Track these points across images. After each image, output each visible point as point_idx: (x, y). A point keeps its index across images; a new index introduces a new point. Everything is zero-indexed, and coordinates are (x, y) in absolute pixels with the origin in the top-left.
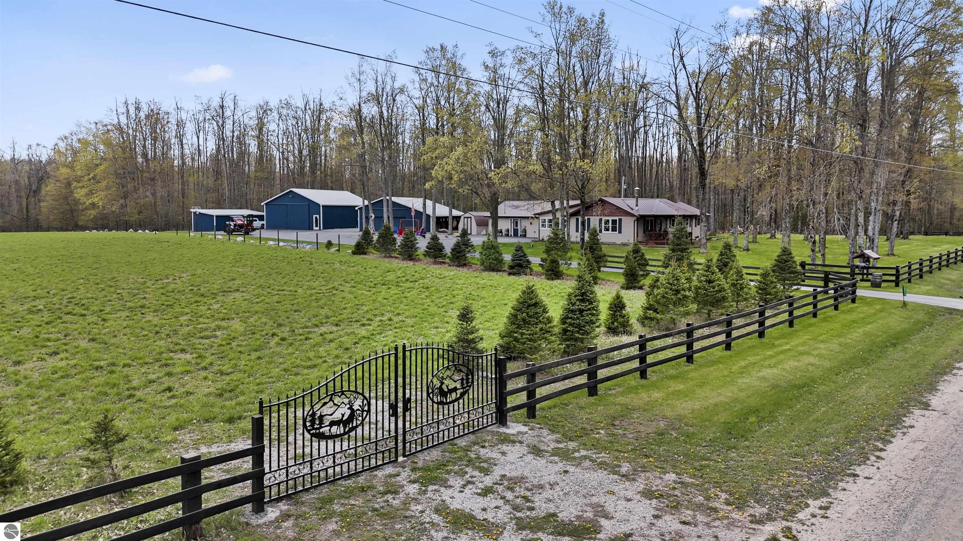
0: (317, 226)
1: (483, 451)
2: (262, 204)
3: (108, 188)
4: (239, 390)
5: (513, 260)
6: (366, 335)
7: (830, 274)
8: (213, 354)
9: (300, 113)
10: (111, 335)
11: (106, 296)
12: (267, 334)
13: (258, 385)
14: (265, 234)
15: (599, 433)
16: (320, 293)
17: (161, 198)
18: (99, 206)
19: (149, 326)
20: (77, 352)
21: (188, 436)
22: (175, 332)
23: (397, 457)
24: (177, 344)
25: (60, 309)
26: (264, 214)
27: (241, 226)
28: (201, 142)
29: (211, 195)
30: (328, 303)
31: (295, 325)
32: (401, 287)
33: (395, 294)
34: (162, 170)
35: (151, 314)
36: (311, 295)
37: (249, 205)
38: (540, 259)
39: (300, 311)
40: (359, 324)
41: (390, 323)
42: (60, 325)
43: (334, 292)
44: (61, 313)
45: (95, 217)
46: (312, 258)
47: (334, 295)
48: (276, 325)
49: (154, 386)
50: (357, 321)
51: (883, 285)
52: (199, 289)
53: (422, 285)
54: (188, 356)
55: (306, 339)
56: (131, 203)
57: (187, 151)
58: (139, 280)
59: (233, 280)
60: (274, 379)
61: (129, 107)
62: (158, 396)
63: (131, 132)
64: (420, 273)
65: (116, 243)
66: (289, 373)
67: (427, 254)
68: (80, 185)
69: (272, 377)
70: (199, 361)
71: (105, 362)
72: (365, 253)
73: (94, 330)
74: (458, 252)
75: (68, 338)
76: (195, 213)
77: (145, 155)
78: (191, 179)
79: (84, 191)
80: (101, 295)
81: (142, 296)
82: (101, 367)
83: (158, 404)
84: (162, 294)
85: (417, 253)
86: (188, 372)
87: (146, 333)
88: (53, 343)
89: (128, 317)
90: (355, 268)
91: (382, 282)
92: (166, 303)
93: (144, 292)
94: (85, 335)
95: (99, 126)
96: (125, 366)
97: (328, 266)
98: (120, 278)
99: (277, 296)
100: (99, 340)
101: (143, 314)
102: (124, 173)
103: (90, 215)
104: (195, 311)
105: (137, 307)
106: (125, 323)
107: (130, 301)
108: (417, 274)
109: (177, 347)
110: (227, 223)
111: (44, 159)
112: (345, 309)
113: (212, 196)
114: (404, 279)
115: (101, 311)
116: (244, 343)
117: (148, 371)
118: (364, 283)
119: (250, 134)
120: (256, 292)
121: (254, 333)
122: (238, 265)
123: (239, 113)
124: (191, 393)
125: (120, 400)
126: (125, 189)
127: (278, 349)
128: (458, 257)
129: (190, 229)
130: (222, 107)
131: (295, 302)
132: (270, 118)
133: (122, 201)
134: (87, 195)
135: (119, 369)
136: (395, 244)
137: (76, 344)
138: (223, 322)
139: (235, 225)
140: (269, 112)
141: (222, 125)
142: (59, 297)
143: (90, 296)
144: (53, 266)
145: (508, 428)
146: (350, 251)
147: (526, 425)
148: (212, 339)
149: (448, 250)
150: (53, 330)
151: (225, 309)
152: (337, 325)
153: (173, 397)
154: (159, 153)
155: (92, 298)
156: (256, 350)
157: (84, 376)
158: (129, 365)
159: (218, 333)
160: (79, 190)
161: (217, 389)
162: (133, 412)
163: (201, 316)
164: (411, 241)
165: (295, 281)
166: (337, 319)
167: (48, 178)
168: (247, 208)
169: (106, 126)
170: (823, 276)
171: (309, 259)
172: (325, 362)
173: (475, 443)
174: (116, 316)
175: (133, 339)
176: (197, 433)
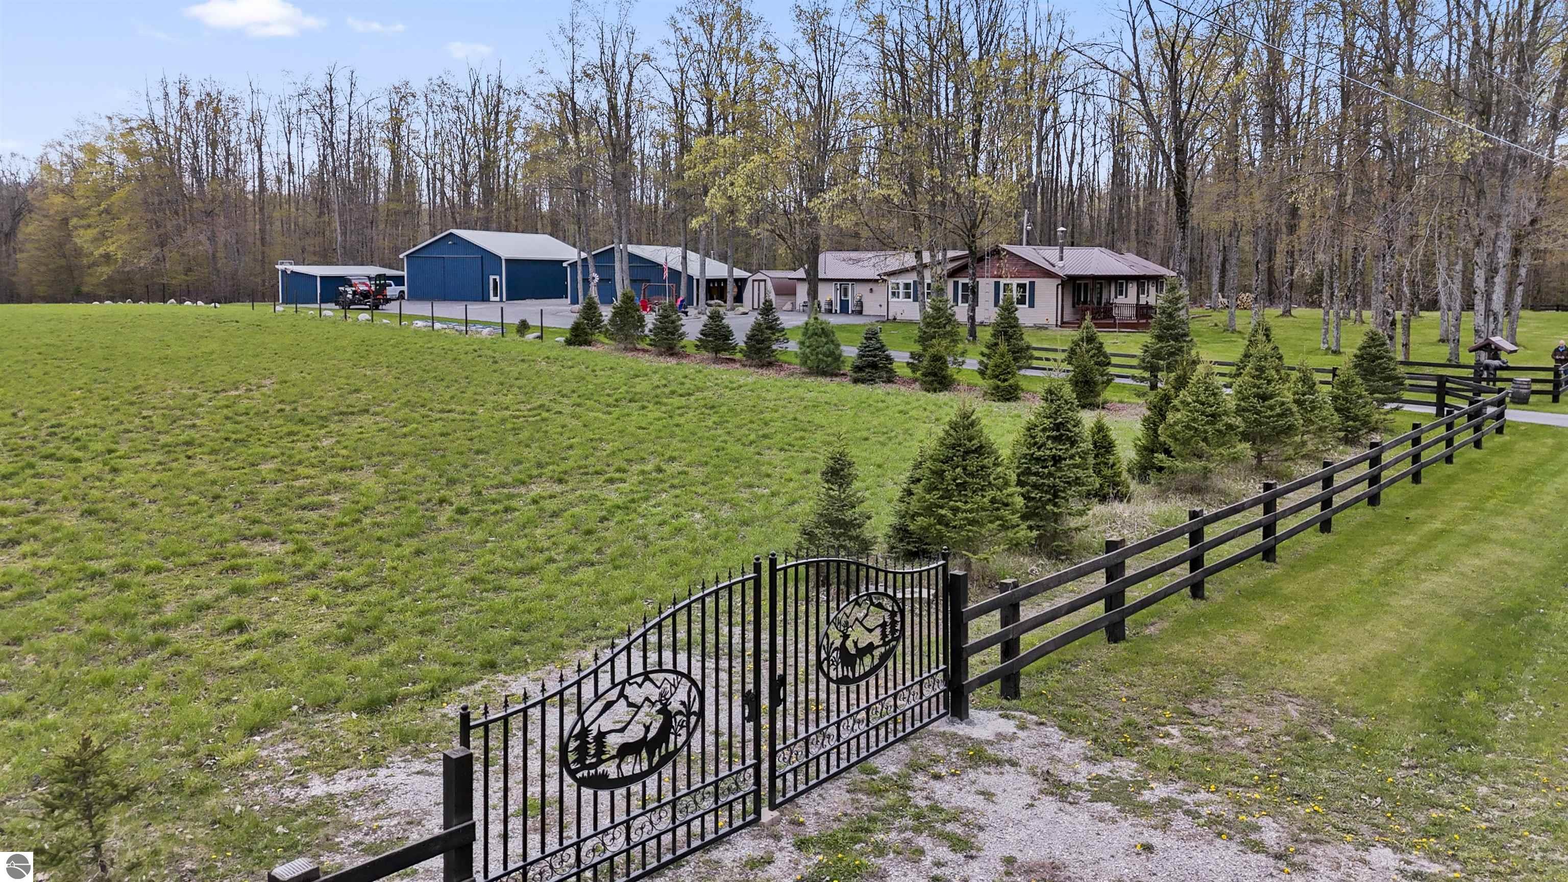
0: (495, 295)
1: (941, 790)
2: (401, 256)
3: (131, 228)
4: (385, 629)
5: (860, 357)
6: (620, 502)
7: (1448, 381)
8: (326, 544)
9: (463, 100)
10: (125, 504)
11: (122, 423)
12: (429, 500)
13: (422, 614)
14: (410, 308)
15: (1168, 735)
16: (518, 417)
17: (225, 245)
18: (116, 260)
19: (200, 484)
20: (57, 540)
21: (281, 748)
22: (252, 496)
23: (757, 811)
24: (254, 522)
25: (32, 448)
26: (405, 273)
27: (366, 295)
28: (294, 151)
29: (309, 241)
30: (537, 436)
31: (480, 481)
32: (666, 405)
33: (659, 419)
34: (226, 196)
35: (205, 457)
36: (503, 421)
37: (376, 259)
38: (908, 354)
39: (487, 453)
40: (603, 478)
41: (661, 476)
42: (29, 481)
43: (545, 415)
44: (34, 455)
45: (110, 278)
46: (495, 351)
47: (543, 420)
48: (444, 480)
49: (209, 618)
50: (597, 473)
51: (1533, 399)
52: (295, 409)
53: (702, 402)
54: (278, 549)
55: (507, 510)
56: (172, 255)
57: (268, 166)
58: (184, 391)
59: (357, 391)
60: (453, 601)
61: (169, 89)
62: (217, 640)
63: (171, 131)
64: (693, 380)
65: (143, 322)
66: (482, 586)
67: (702, 345)
68: (84, 222)
69: (449, 596)
70: (298, 558)
71: (113, 562)
72: (588, 343)
73: (93, 491)
74: (759, 342)
75: (42, 508)
76: (284, 272)
77: (196, 172)
78: (276, 214)
79: (91, 233)
80: (111, 420)
81: (189, 423)
82: (102, 575)
83: (217, 662)
84: (227, 418)
85: (683, 343)
86: (278, 584)
87: (194, 498)
88: (10, 520)
89: (160, 463)
90: (575, 370)
91: (628, 397)
92: (234, 437)
93: (192, 414)
94: (75, 503)
95: (116, 121)
96: (149, 571)
97: (525, 366)
98: (149, 387)
99: (441, 423)
100: (103, 514)
101: (189, 457)
102: (161, 203)
103: (101, 275)
104: (288, 452)
105: (178, 445)
106: (155, 478)
107: (166, 433)
108: (687, 381)
109: (256, 529)
110: (341, 288)
111: (23, 179)
112: (571, 447)
113: (312, 243)
114: (667, 390)
115: (110, 451)
116: (387, 519)
117: (197, 582)
118: (595, 398)
119: (378, 136)
120: (401, 415)
121: (403, 498)
122: (363, 364)
123: (359, 100)
124: (286, 636)
125: (136, 655)
126: (162, 231)
127: (454, 533)
128: (759, 351)
129: (275, 299)
130: (330, 90)
131: (474, 433)
132: (411, 109)
133: (156, 250)
134: (95, 240)
135: (138, 578)
136: (643, 326)
137: (55, 523)
138: (343, 474)
139: (355, 293)
140: (410, 99)
141: (331, 121)
142: (32, 423)
143: (92, 422)
144: (29, 366)
145: (971, 723)
146: (562, 339)
147: (1006, 717)
148: (322, 511)
149: (740, 338)
150: (16, 491)
151: (346, 447)
152: (560, 481)
153: (248, 645)
154: (220, 169)
155: (95, 426)
156: (411, 535)
157: (64, 595)
158: (158, 570)
159: (334, 498)
160: (82, 232)
161: (340, 626)
162: (163, 686)
163: (300, 463)
164: (673, 322)
165: (469, 394)
166: (560, 469)
167: (30, 212)
168: (372, 263)
169: (126, 121)
170: (1435, 384)
171: (490, 353)
172: (551, 560)
173: (916, 767)
174: (138, 461)
175: (168, 510)
176: (301, 741)
